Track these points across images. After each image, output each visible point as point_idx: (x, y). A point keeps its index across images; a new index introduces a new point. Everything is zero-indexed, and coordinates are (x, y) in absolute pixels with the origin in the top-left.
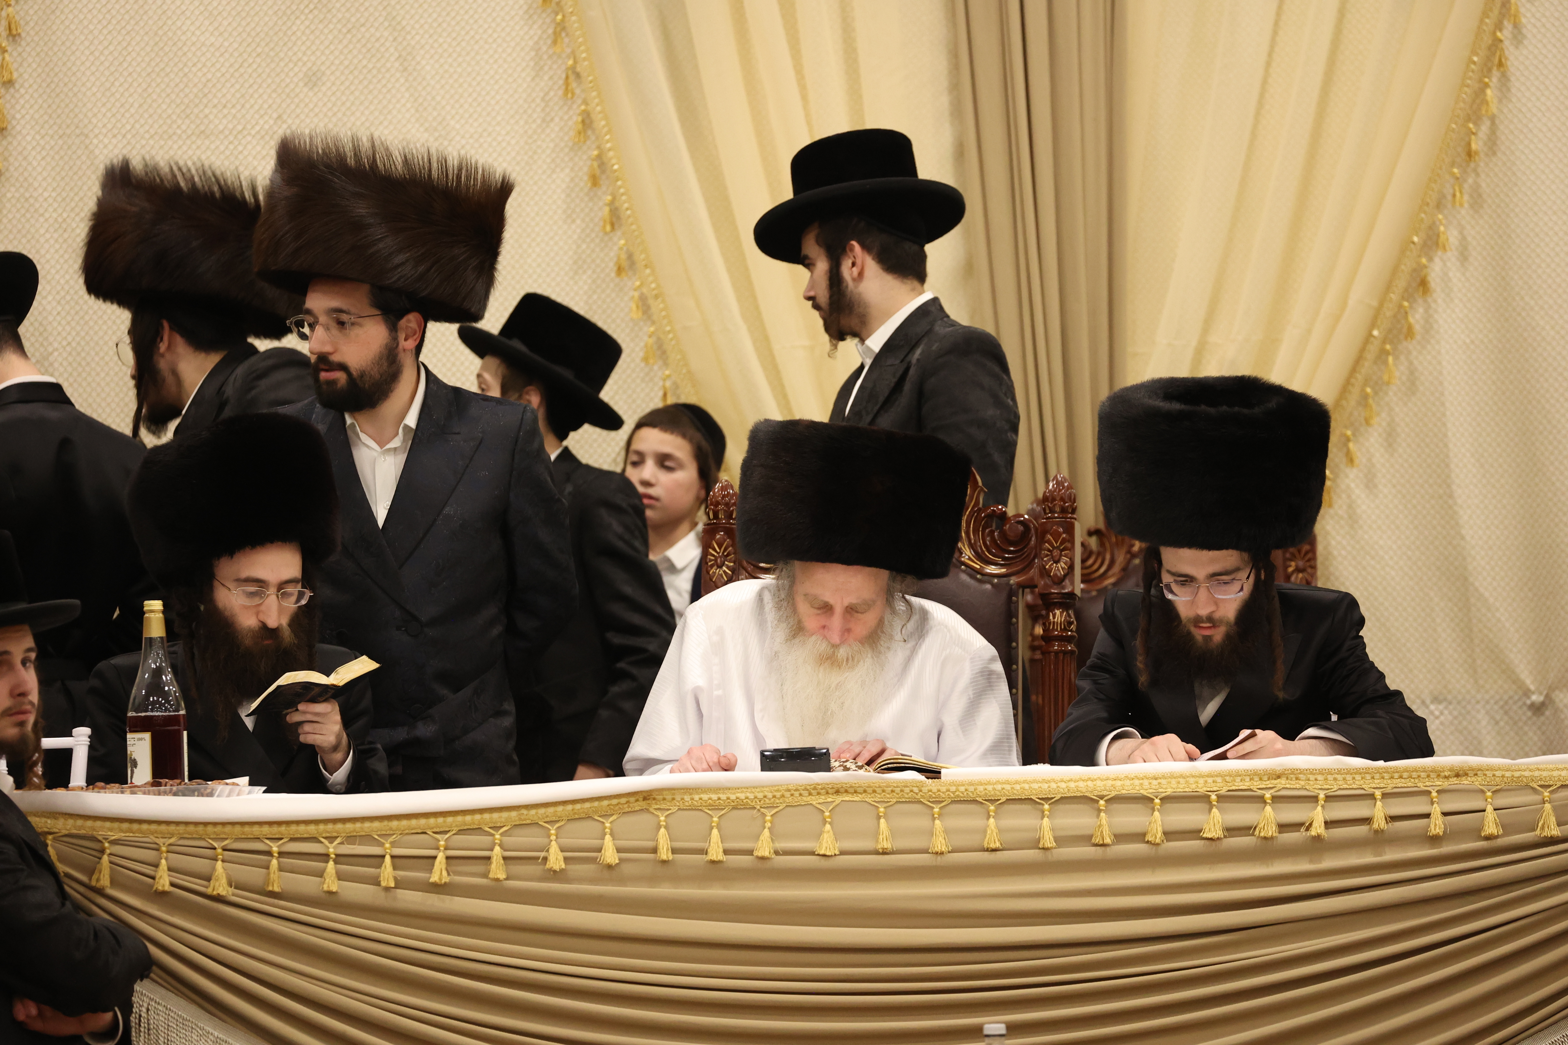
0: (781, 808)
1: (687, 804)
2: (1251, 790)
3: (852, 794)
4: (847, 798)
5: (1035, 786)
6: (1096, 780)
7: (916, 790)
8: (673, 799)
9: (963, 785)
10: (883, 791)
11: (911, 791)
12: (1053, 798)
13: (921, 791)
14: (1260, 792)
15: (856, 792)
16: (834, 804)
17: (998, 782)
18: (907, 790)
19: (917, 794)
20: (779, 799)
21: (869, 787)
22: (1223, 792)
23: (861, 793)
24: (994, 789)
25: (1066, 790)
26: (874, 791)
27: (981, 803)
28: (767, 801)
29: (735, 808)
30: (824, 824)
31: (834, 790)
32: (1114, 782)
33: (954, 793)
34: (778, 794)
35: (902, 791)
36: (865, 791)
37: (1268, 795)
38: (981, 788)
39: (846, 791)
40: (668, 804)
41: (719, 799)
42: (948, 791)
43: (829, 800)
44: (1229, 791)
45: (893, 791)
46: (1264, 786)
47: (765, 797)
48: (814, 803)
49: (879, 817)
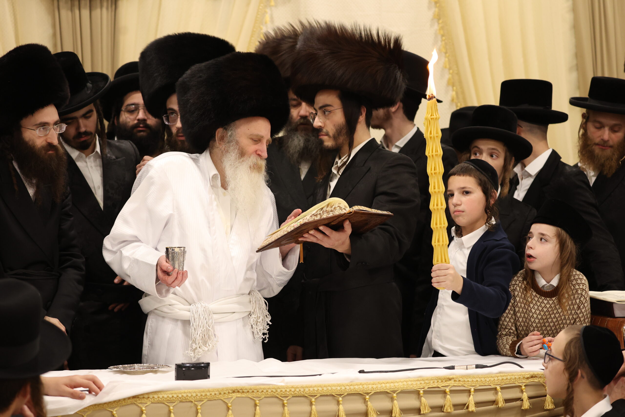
0: (205, 401)
1: (156, 400)
2: (438, 387)
3: (241, 393)
4: (239, 395)
5: (334, 388)
6: (364, 385)
7: (274, 390)
8: (149, 397)
9: (298, 388)
10: (258, 391)
11: (272, 391)
12: (343, 394)
13: (277, 391)
14: (443, 389)
15: (243, 392)
16: (233, 399)
17: (315, 386)
18: (270, 391)
19: (274, 392)
20: (204, 396)
21: (251, 389)
22: (426, 388)
23: (246, 393)
24: (314, 390)
25: (350, 390)
26: (253, 392)
27: (307, 397)
28: (198, 398)
29: (181, 402)
30: (228, 411)
31: (232, 391)
32: (373, 386)
33: (294, 392)
34: (203, 394)
35: (267, 391)
36: (248, 392)
37: (448, 390)
38: (307, 390)
39: (238, 392)
40: (146, 400)
41: (173, 397)
42: (290, 391)
43: (230, 397)
44: (428, 388)
45: (262, 391)
46: (444, 385)
47: (197, 395)
48: (222, 398)
49: (256, 405)
